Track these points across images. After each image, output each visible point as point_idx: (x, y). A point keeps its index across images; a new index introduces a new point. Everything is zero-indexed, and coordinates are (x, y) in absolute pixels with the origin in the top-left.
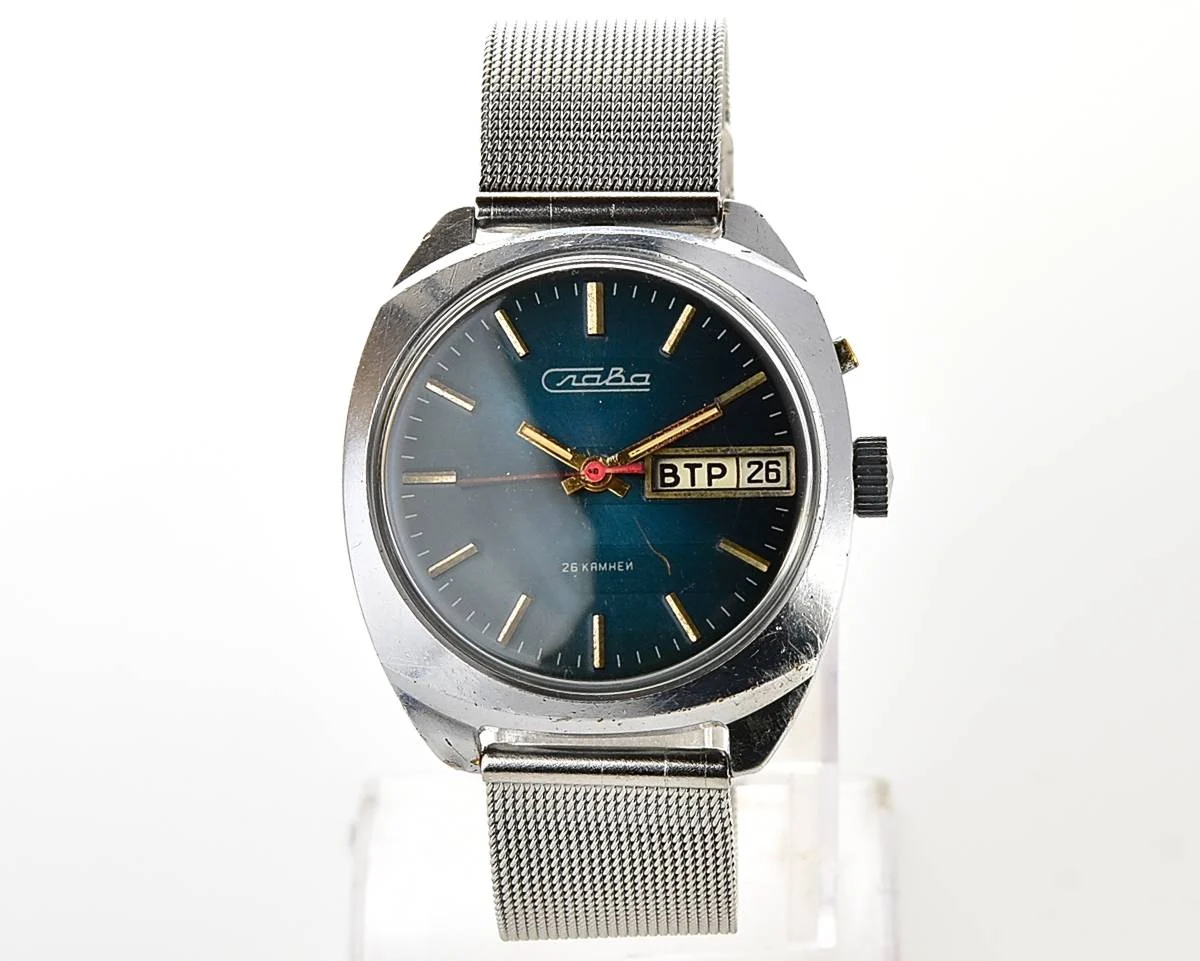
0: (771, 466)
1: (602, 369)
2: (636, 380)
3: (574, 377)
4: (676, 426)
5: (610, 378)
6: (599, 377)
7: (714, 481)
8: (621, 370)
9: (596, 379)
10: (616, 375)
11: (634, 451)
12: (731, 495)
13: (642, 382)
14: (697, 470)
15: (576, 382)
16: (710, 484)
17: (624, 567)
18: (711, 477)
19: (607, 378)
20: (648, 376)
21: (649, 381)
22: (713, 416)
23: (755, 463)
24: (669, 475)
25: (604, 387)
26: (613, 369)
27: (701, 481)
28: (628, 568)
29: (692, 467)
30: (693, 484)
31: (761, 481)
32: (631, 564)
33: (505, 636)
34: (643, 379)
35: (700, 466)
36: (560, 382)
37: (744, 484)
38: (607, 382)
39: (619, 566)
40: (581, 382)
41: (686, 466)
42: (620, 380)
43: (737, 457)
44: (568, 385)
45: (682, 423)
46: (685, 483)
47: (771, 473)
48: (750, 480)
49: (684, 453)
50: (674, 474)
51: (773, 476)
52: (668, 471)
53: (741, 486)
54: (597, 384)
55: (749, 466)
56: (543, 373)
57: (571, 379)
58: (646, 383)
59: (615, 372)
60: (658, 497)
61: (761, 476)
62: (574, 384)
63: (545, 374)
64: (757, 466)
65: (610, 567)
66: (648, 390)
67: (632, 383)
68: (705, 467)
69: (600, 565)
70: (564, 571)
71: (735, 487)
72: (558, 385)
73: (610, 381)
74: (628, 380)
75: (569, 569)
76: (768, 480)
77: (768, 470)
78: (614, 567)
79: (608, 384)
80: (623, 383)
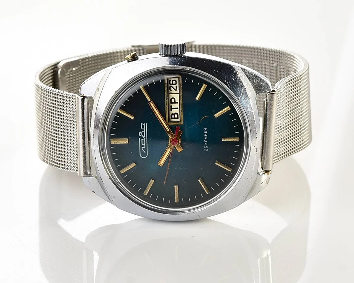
0: (171, 83)
1: (140, 139)
2: (143, 128)
3: (142, 147)
4: (157, 116)
5: (142, 136)
6: (142, 140)
7: (176, 102)
8: (140, 132)
9: (143, 141)
10: (142, 134)
11: (167, 129)
12: (182, 96)
13: (144, 126)
14: (172, 107)
15: (144, 147)
16: (177, 103)
17: (206, 131)
18: (175, 103)
19: (142, 137)
20: (142, 124)
21: (143, 124)
22: (153, 104)
23: (170, 88)
24: (174, 116)
25: (145, 138)
26: (140, 135)
27: (177, 105)
28: (206, 130)
29: (172, 109)
30: (177, 108)
31: (176, 86)
32: (205, 129)
33: (229, 169)
34: (143, 125)
35: (171, 106)
36: (144, 152)
37: (177, 91)
38: (144, 137)
39: (205, 133)
40: (144, 145)
41: (171, 111)
42: (143, 133)
43: (169, 94)
44: (145, 150)
45: (156, 114)
46: (178, 111)
47: (174, 83)
48: (176, 90)
49: (168, 112)
50: (174, 115)
51: (174, 82)
52: (173, 117)
53: (178, 93)
54: (145, 140)
55: (171, 90)
56: (141, 158)
57: (143, 148)
58: (144, 124)
59: (141, 134)
60: (182, 120)
61: (174, 86)
62: (145, 148)
63: (141, 157)
64: (171, 88)
65: (206, 135)
66: (146, 124)
67: (144, 129)
68: (172, 104)
69: (205, 139)
70: (207, 150)
71: (178, 95)
72: (145, 153)
73: (144, 136)
74: (143, 130)
75: (206, 149)
76: (176, 84)
77: (172, 84)
78: (206, 134)
79: (145, 137)
80: (144, 132)
